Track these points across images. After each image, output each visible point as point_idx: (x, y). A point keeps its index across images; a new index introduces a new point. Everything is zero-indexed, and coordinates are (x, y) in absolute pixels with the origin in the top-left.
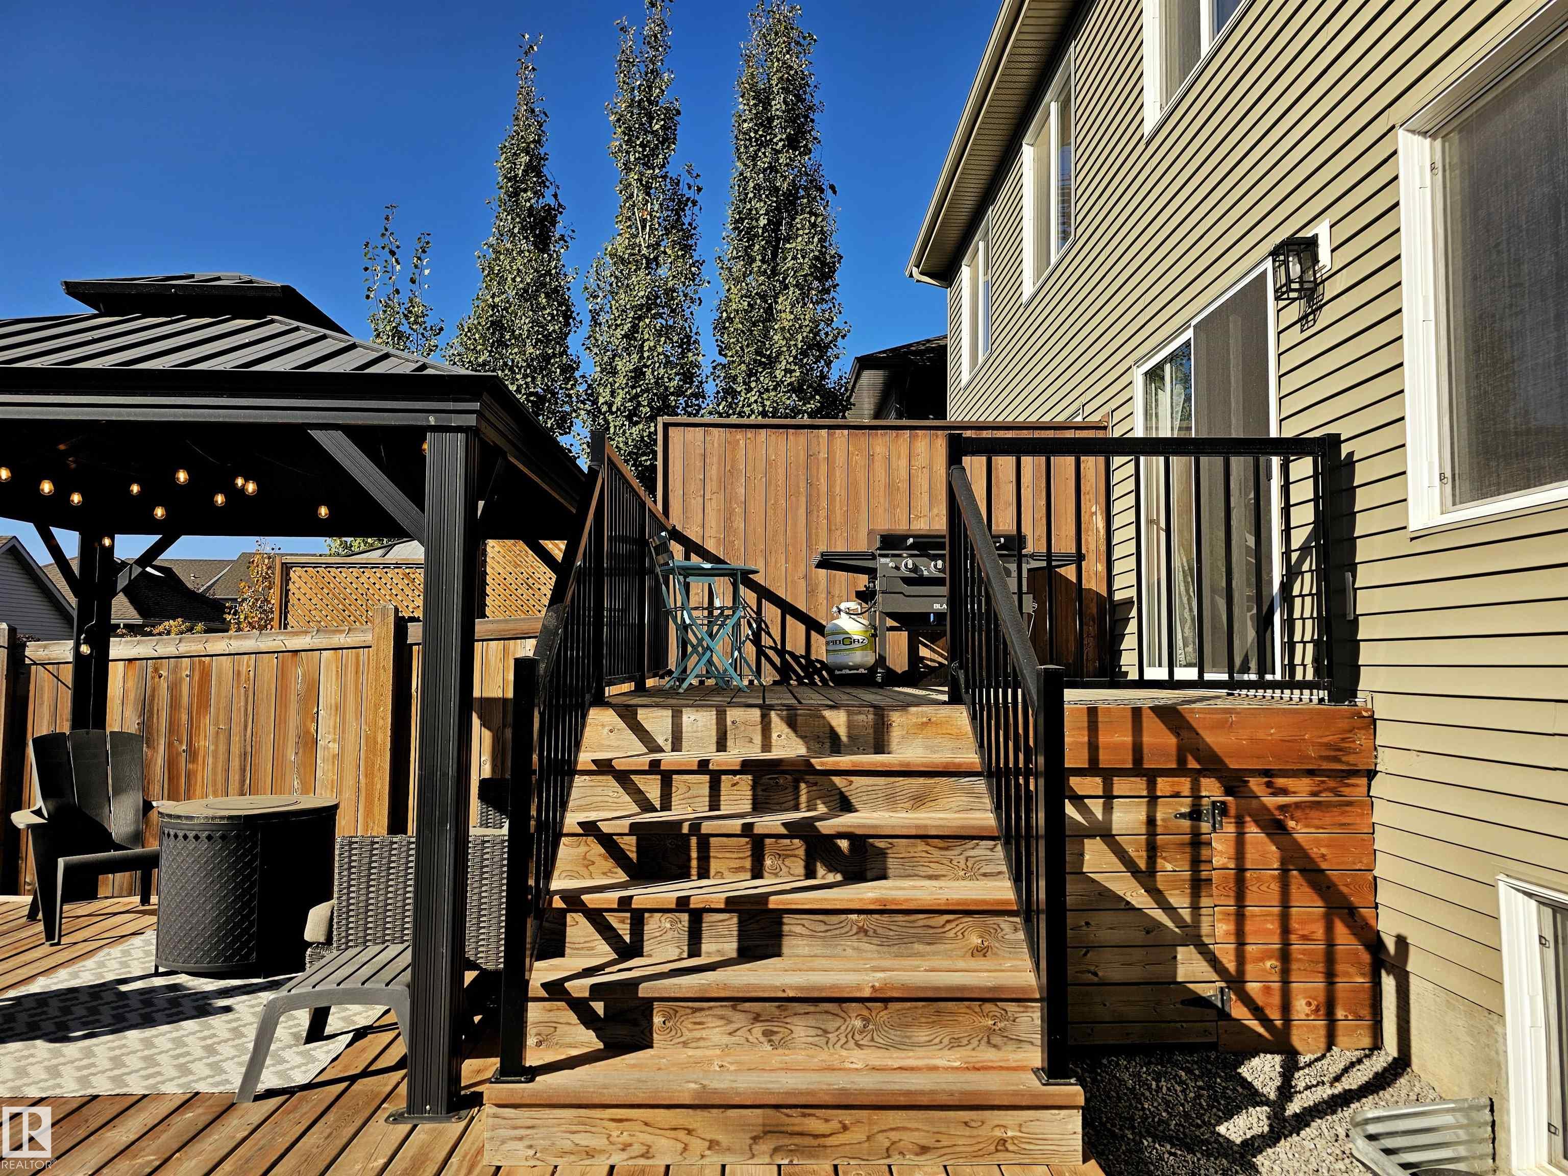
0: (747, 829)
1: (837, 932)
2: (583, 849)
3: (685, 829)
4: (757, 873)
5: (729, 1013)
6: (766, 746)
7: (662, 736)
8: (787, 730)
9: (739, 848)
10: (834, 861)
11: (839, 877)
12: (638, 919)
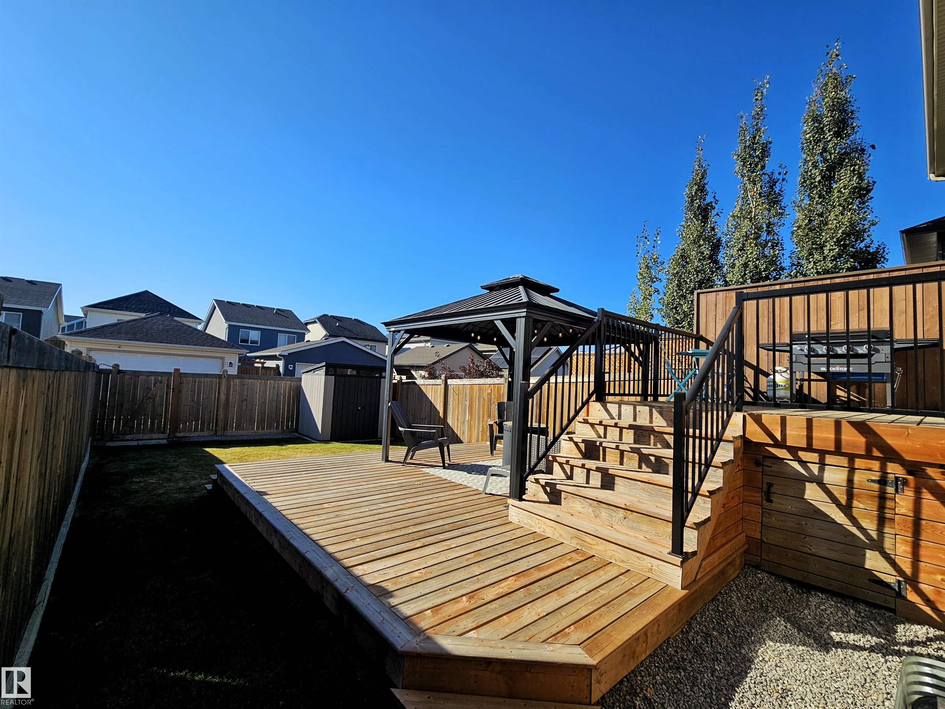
0: (617, 448)
1: (634, 487)
2: (570, 445)
3: (598, 444)
4: (621, 463)
5: (582, 501)
6: (651, 422)
7: (615, 413)
8: (659, 416)
9: (615, 454)
10: (649, 464)
11: (650, 471)
12: (572, 467)
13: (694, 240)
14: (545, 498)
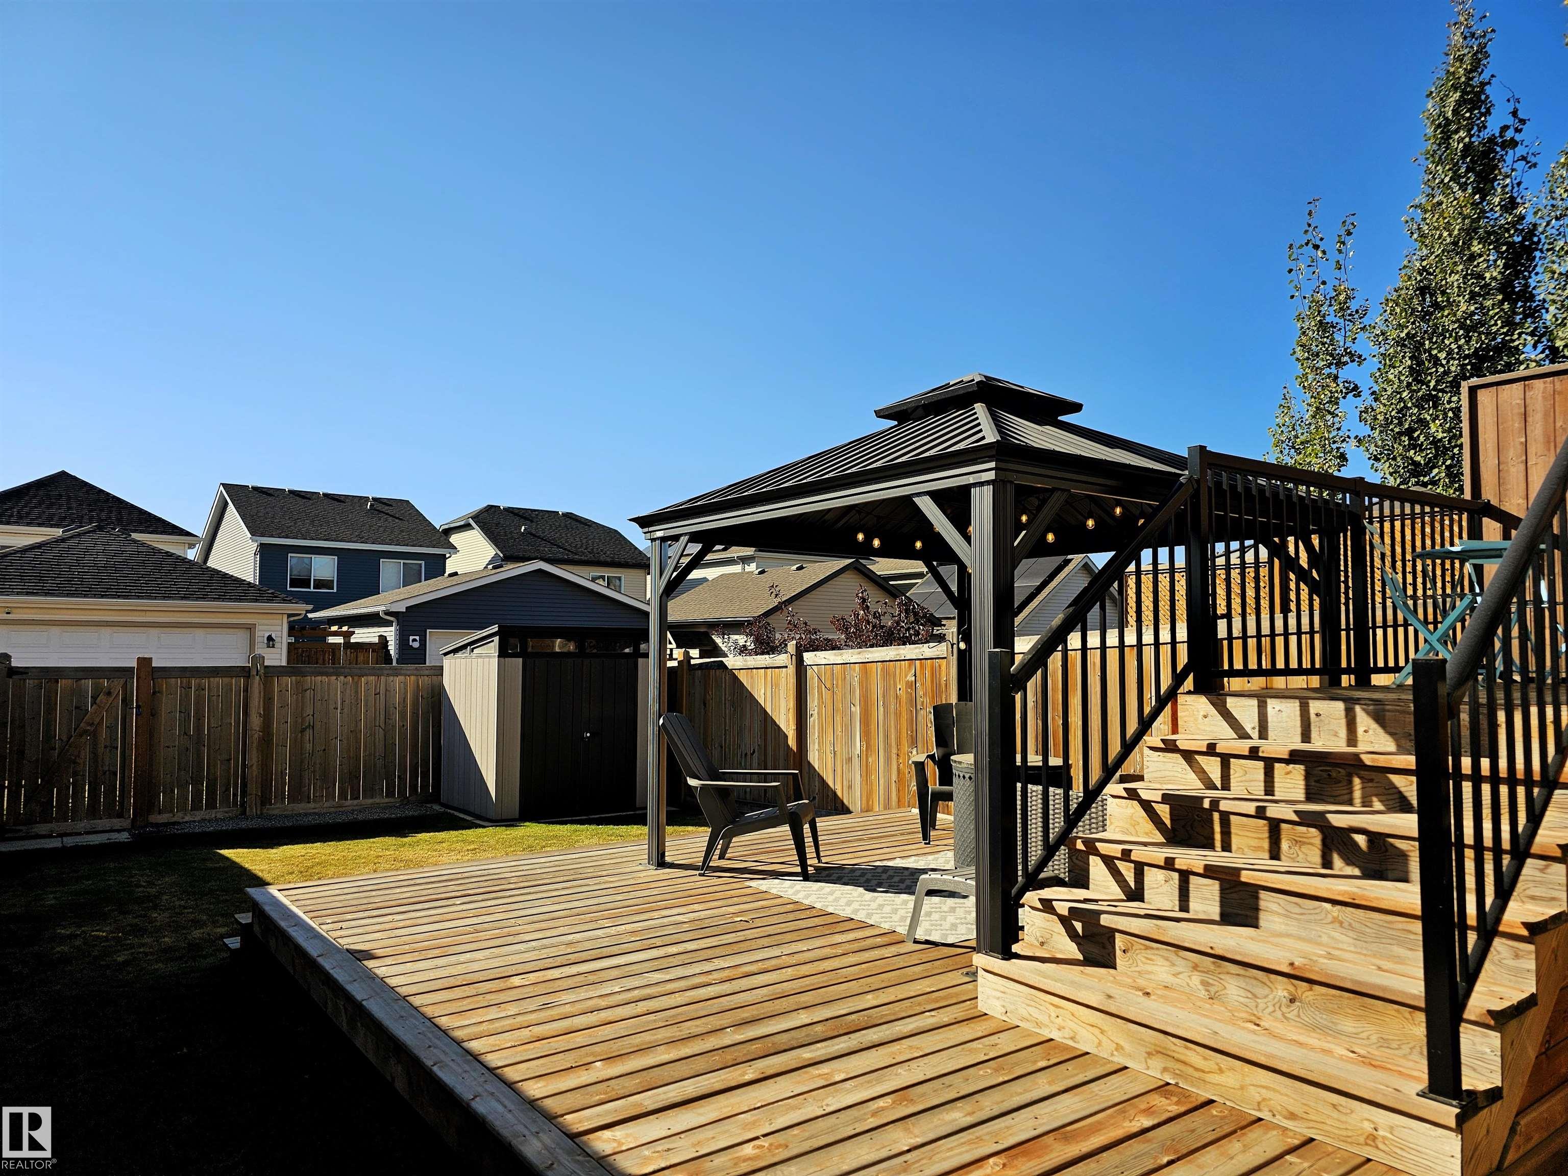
0: (1260, 813)
1: (1312, 917)
2: (1130, 811)
3: (1206, 804)
4: (1275, 854)
5: (1173, 957)
6: (1352, 739)
7: (1250, 722)
8: (1374, 726)
9: (1257, 829)
10: (1351, 854)
11: (1357, 872)
12: (1140, 868)
13: (1455, 243)
14: (1072, 950)
